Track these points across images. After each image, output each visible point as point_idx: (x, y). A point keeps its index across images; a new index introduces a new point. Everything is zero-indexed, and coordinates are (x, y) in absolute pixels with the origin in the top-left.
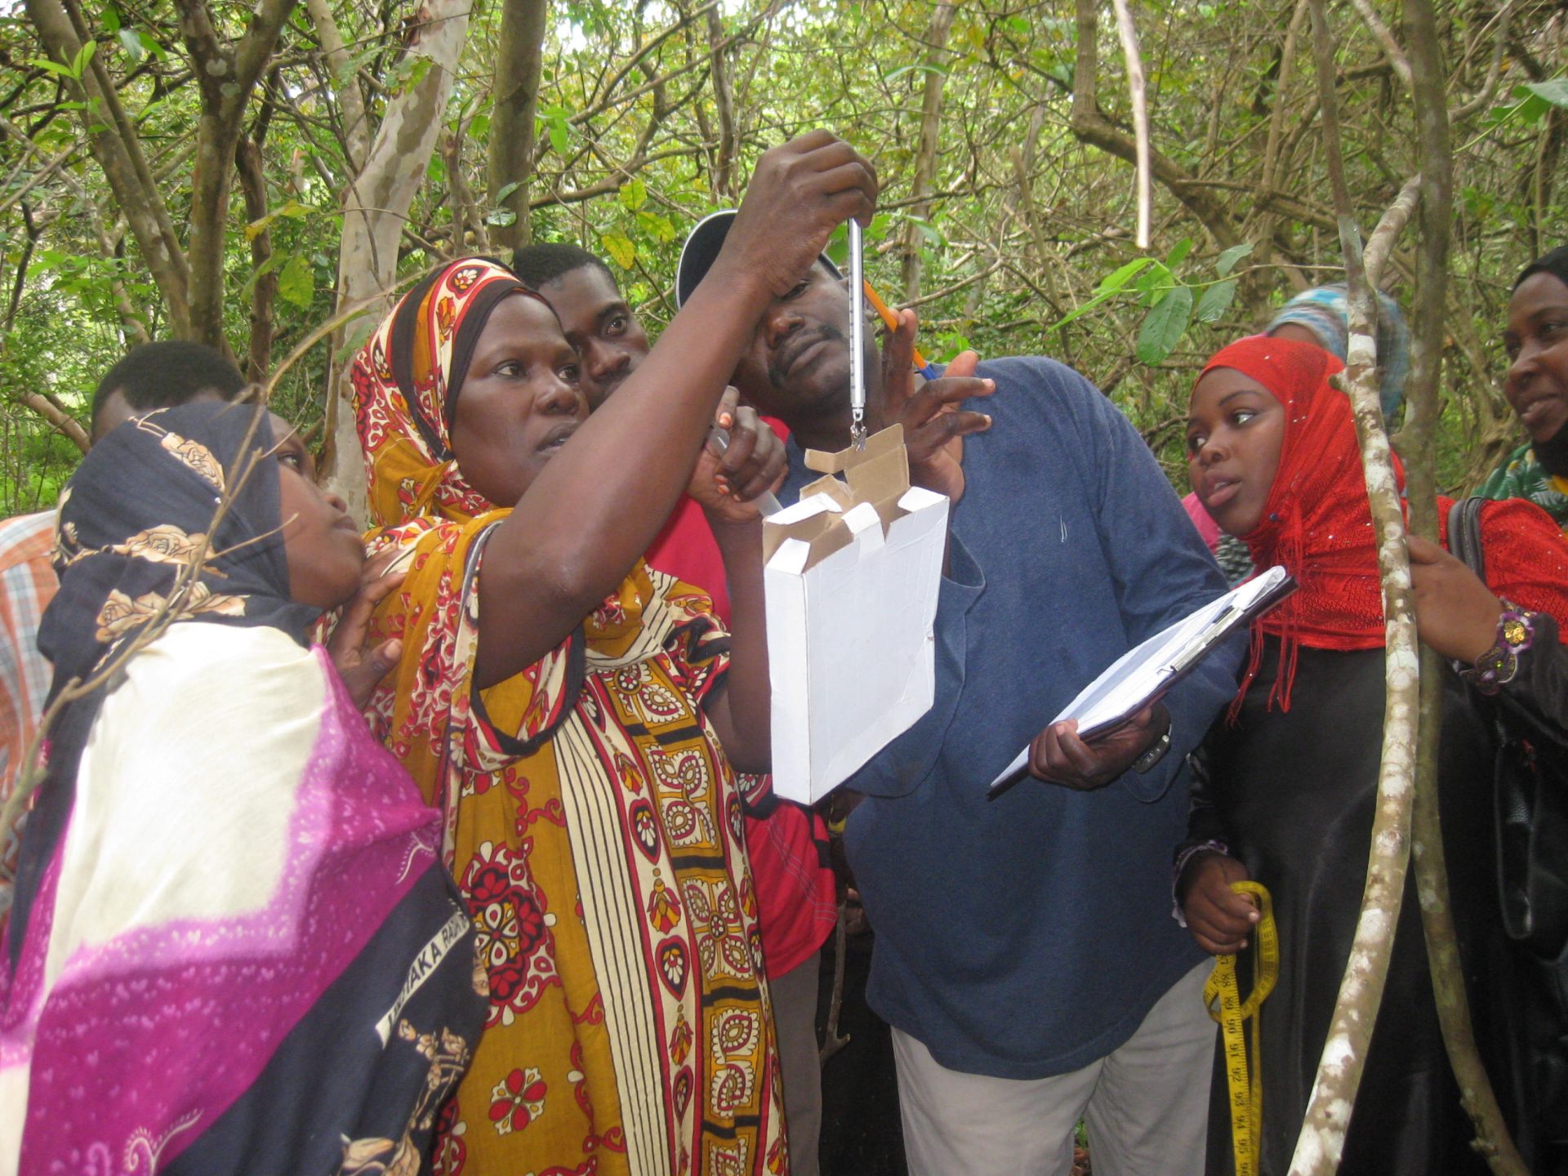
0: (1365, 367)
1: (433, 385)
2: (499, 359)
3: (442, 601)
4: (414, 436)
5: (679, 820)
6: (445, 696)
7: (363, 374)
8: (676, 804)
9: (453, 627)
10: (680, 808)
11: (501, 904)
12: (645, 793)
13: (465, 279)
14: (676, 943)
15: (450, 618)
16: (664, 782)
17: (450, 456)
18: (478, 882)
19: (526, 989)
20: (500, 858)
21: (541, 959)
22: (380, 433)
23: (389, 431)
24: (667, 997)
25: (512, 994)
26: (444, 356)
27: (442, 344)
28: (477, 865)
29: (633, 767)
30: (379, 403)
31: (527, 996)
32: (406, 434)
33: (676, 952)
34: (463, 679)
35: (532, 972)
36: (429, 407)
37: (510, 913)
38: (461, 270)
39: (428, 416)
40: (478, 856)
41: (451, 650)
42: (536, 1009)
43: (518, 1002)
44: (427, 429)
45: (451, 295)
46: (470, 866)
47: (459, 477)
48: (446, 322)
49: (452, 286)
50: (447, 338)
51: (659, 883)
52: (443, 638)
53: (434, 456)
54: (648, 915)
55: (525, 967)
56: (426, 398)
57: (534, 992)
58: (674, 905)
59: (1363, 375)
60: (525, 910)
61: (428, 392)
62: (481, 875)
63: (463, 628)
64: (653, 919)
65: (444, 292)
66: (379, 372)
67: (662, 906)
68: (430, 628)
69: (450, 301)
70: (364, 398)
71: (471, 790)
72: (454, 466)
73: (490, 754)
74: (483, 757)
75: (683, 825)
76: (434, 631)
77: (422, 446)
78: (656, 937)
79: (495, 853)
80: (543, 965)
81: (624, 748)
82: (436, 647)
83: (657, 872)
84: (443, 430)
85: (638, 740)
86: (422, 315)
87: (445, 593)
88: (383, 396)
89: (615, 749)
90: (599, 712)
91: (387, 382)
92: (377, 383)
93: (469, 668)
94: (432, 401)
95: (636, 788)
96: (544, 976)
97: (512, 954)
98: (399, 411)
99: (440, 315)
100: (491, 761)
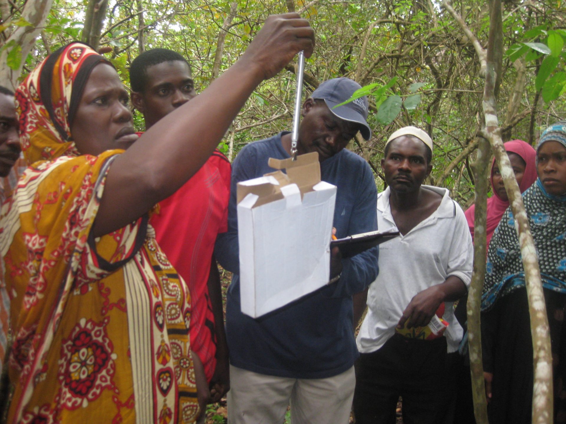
0: (496, 128)
1: (62, 106)
2: (95, 97)
3: (84, 187)
4: (52, 129)
5: (173, 312)
6: (77, 234)
7: (23, 97)
8: (172, 304)
9: (88, 200)
10: (174, 306)
11: (87, 348)
12: (160, 299)
13: (76, 54)
14: (168, 371)
15: (87, 196)
16: (168, 293)
17: (71, 140)
18: (78, 337)
19: (94, 390)
20: (89, 326)
21: (103, 376)
22: (34, 125)
23: (39, 125)
24: (159, 396)
25: (87, 392)
26: (68, 92)
27: (66, 86)
28: (77, 329)
29: (156, 286)
30: (33, 112)
31: (94, 394)
32: (48, 128)
33: (167, 374)
34: (87, 227)
35: (98, 382)
36: (59, 116)
37: (90, 353)
38: (73, 49)
39: (59, 120)
40: (78, 325)
41: (84, 211)
42: (98, 401)
43: (90, 396)
44: (59, 126)
45: (70, 62)
46: (74, 329)
47: (75, 149)
48: (68, 75)
49: (70, 57)
50: (69, 83)
51: (163, 341)
52: (82, 204)
53: (62, 139)
54: (156, 356)
55: (95, 379)
56: (58, 111)
57: (98, 392)
58: (168, 352)
59: (495, 131)
60: (99, 352)
61: (59, 109)
62: (79, 334)
63: (92, 201)
64: (158, 358)
65: (66, 60)
66: (32, 97)
67: (164, 352)
68: (75, 200)
69: (69, 65)
70: (24, 109)
71: (79, 292)
72: (73, 145)
73: (93, 268)
74: (89, 269)
75: (175, 314)
76: (77, 201)
77: (57, 134)
78: (158, 367)
79: (87, 323)
80: (104, 379)
81: (153, 277)
82: (77, 210)
83: (162, 336)
84: (67, 128)
85: (157, 273)
86: (55, 71)
87: (87, 183)
88: (34, 108)
89: (149, 277)
90: (142, 259)
91: (37, 102)
92: (31, 102)
93: (91, 222)
94: (62, 114)
95: (157, 296)
96: (104, 384)
97: (90, 372)
98: (44, 117)
99: (65, 72)
100: (92, 272)
